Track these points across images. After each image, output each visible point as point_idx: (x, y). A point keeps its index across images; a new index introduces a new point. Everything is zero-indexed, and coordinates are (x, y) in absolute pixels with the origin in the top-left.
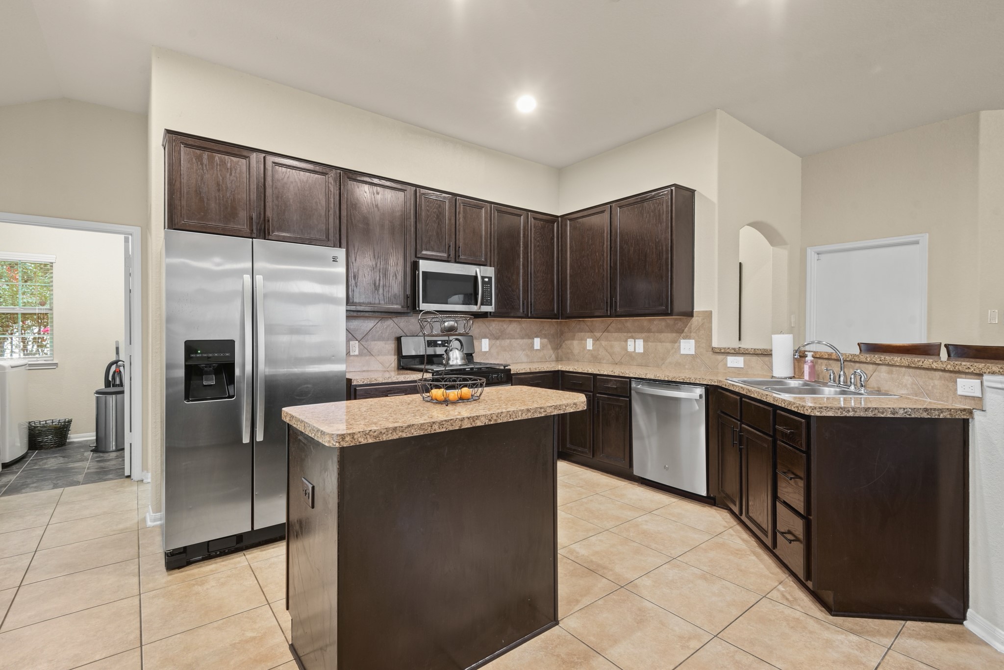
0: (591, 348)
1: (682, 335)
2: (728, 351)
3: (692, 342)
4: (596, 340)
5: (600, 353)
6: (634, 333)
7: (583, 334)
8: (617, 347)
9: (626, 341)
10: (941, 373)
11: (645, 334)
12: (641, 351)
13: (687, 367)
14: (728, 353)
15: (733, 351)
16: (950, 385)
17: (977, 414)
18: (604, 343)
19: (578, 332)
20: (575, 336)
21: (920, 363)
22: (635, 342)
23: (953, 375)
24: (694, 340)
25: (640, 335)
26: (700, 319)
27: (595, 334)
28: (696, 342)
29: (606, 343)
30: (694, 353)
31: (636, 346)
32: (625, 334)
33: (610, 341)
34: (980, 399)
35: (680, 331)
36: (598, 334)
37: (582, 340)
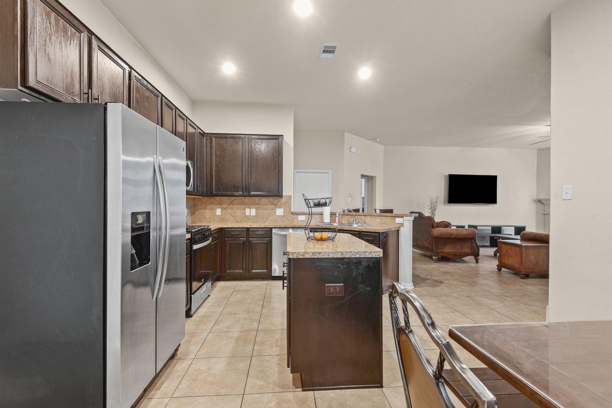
0: (220, 214)
1: (277, 206)
2: (299, 213)
3: (282, 209)
4: (223, 209)
5: (226, 217)
6: (250, 205)
7: (213, 206)
8: (239, 213)
9: (245, 209)
10: (390, 217)
11: (257, 206)
12: (254, 214)
13: (279, 221)
14: (299, 214)
15: (301, 213)
16: (393, 220)
17: (401, 228)
18: (229, 211)
19: (209, 204)
20: (207, 207)
21: (384, 215)
22: (250, 210)
23: (394, 217)
24: (283, 209)
25: (253, 206)
26: (286, 199)
27: (223, 206)
28: (284, 210)
29: (231, 211)
30: (283, 215)
31: (251, 212)
32: (244, 206)
33: (234, 210)
34: (403, 223)
35: (276, 205)
36: (225, 206)
37: (212, 209)
